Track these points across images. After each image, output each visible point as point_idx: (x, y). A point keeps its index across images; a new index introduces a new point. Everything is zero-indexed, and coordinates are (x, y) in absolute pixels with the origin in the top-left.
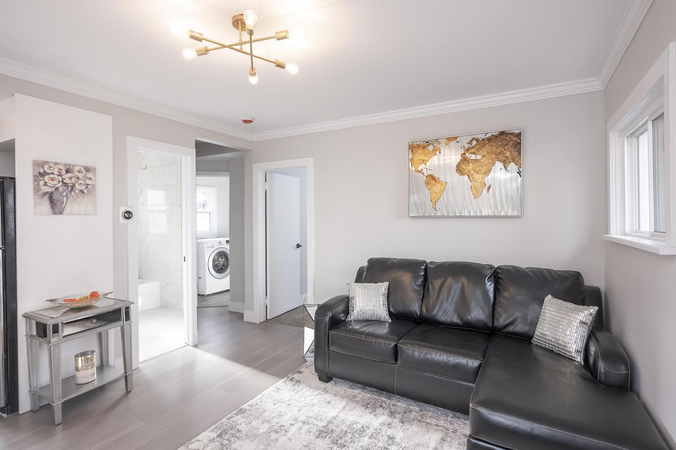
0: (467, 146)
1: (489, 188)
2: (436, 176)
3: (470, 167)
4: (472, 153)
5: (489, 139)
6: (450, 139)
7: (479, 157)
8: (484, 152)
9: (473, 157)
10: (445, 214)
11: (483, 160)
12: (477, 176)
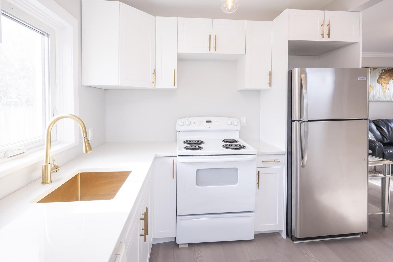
0: (381, 72)
1: (388, 89)
3: (382, 81)
4: (383, 75)
5: (389, 70)
6: (375, 68)
8: (387, 75)
9: (383, 77)
10: (372, 100)
11: (386, 78)
12: (384, 84)
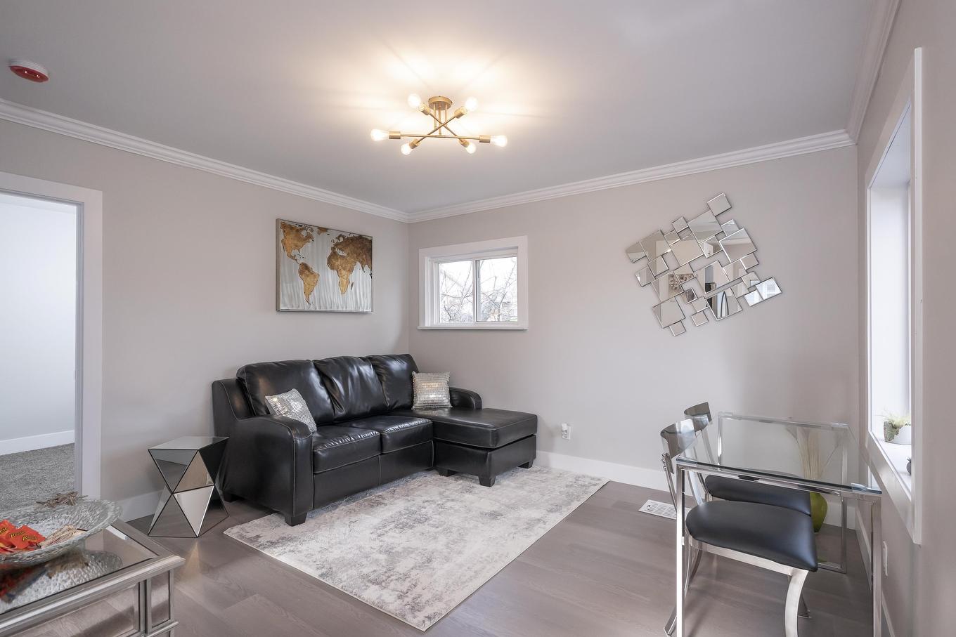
0: (336, 241)
1: (352, 285)
2: (310, 265)
3: (339, 262)
4: (341, 249)
5: (352, 239)
6: (323, 230)
7: (345, 255)
8: (348, 250)
9: (341, 253)
10: (317, 309)
11: (348, 258)
12: (344, 272)
